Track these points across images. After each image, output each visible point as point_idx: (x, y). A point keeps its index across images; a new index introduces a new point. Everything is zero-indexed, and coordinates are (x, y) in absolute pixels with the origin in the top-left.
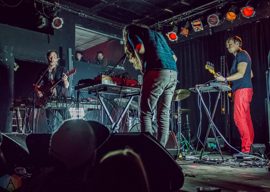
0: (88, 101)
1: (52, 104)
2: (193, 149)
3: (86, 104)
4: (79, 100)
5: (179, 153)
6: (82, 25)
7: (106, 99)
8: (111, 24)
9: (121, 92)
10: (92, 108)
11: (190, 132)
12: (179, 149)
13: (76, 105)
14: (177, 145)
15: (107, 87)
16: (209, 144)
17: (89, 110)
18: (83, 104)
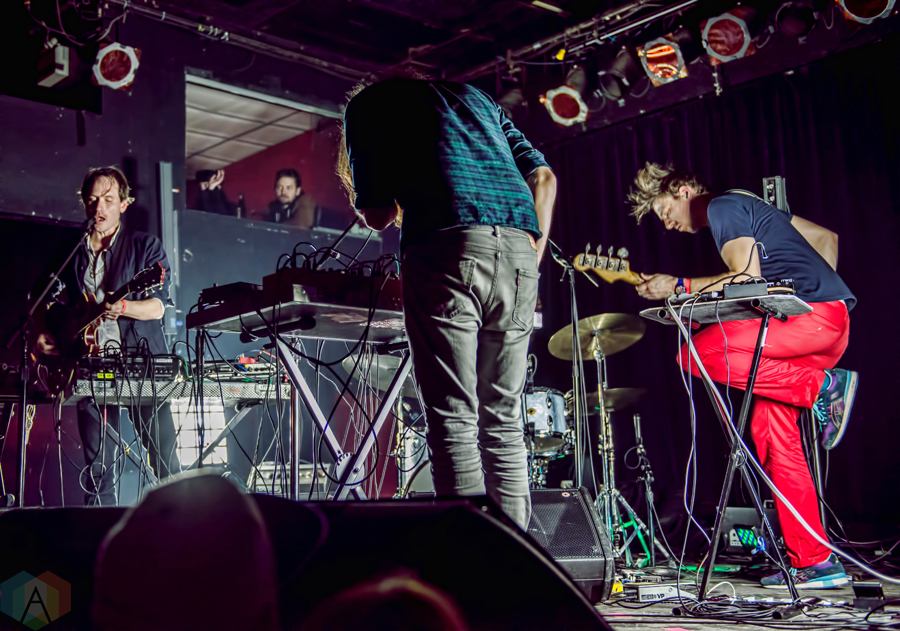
0: (240, 368)
1: (95, 383)
2: (667, 555)
3: (230, 380)
4: (205, 365)
5: (613, 576)
6: (210, 72)
7: (311, 360)
8: (325, 64)
9: (371, 332)
10: (256, 396)
11: (652, 485)
12: (610, 559)
13: (190, 385)
14: (603, 541)
15: (313, 313)
16: (733, 531)
17: (243, 403)
18: (219, 381)
